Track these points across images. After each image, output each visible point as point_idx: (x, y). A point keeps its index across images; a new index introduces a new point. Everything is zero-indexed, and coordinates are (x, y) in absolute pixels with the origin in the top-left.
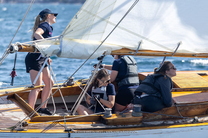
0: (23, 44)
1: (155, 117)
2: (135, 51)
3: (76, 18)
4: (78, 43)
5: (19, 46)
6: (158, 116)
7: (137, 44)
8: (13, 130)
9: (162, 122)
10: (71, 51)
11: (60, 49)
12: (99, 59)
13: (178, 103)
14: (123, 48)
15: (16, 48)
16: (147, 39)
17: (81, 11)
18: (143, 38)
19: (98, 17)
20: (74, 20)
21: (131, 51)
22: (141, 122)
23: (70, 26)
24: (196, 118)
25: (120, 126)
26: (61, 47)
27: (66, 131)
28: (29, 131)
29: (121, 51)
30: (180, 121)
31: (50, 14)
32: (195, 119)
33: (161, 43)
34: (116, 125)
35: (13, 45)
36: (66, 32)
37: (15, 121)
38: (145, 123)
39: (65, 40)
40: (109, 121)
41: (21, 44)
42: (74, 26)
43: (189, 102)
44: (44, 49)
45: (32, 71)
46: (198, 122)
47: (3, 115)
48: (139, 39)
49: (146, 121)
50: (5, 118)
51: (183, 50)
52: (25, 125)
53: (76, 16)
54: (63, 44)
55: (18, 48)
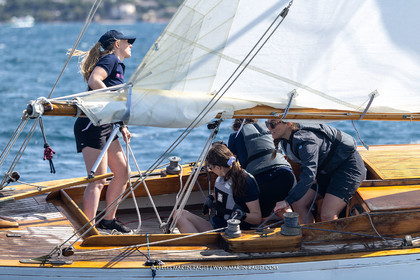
0: (52, 100)
1: (328, 237)
2: (283, 110)
3: (157, 50)
4: (163, 98)
5: (45, 105)
6: (334, 234)
7: (287, 98)
8: (44, 263)
9: (340, 246)
10: (149, 114)
11: (126, 109)
12: (210, 126)
13: (375, 208)
14: (258, 106)
15: (39, 109)
16: (305, 87)
17: (166, 36)
18: (298, 85)
19: (201, 46)
20: (151, 52)
21: (274, 111)
22: (298, 246)
23: (144, 64)
24: (408, 238)
25: (257, 254)
26: (128, 104)
27: (147, 264)
28: (75, 264)
29: (253, 112)
30: (377, 244)
31: (118, 41)
32: (405, 241)
33: (336, 95)
34: (249, 253)
35: (33, 103)
36: (139, 77)
37: (52, 245)
38: (307, 248)
39: (137, 92)
40: (235, 245)
41: (49, 101)
42: (154, 65)
43: (396, 207)
44: (95, 110)
45: (87, 149)
46: (411, 246)
47: (32, 233)
48: (291, 88)
49: (309, 244)
50: (33, 238)
51: (381, 108)
52: (67, 252)
53: (156, 45)
54: (133, 100)
55: (42, 109)
